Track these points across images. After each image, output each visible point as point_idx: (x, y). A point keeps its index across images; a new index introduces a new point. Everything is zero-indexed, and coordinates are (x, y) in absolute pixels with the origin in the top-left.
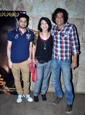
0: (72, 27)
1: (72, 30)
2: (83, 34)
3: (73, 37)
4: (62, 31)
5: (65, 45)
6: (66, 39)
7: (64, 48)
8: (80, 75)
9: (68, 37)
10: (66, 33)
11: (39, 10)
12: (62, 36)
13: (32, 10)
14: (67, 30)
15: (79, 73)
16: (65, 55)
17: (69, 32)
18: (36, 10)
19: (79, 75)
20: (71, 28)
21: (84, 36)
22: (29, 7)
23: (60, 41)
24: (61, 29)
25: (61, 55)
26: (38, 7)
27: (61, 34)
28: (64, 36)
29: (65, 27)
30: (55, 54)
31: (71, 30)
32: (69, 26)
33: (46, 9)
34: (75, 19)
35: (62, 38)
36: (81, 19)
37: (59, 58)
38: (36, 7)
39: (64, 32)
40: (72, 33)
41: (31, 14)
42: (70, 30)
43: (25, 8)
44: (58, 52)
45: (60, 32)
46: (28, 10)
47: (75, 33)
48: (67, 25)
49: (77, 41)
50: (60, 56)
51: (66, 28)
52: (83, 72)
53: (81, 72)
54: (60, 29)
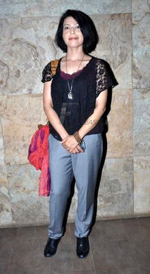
2: (132, 55)
8: (139, 167)
15: (135, 160)
19: (135, 165)
21: (136, 61)
34: (109, 17)
36: (125, 14)
52: (147, 158)
53: (140, 158)
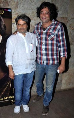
0: (60, 25)
1: (61, 29)
3: (61, 38)
4: (48, 30)
5: (50, 48)
6: (52, 40)
7: (49, 50)
9: (55, 37)
10: (53, 33)
11: (25, 8)
12: (48, 36)
13: (18, 7)
14: (54, 29)
16: (52, 58)
17: (56, 32)
18: (22, 7)
20: (59, 27)
22: (14, 3)
23: (45, 43)
24: (47, 27)
25: (46, 58)
26: (24, 4)
27: (46, 34)
28: (50, 37)
29: (52, 25)
30: (39, 58)
31: (59, 29)
32: (57, 25)
33: (33, 7)
35: (48, 39)
36: (65, 18)
37: (45, 62)
38: (22, 4)
39: (51, 31)
40: (60, 33)
41: (16, 11)
42: (57, 29)
43: (9, 4)
44: (42, 55)
45: (45, 31)
46: (13, 6)
47: (63, 33)
48: (54, 24)
49: (65, 42)
50: (46, 60)
51: (53, 27)
54: (45, 27)
